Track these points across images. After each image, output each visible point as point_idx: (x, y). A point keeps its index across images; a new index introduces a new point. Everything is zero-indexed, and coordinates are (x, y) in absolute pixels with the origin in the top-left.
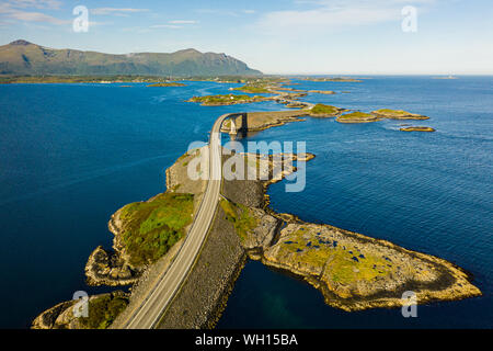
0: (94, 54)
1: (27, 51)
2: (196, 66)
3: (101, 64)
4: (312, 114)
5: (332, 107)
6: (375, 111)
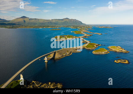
0: (41, 20)
1: (25, 19)
2: (68, 22)
3: (43, 22)
4: (86, 48)
5: (94, 44)
6: (110, 47)
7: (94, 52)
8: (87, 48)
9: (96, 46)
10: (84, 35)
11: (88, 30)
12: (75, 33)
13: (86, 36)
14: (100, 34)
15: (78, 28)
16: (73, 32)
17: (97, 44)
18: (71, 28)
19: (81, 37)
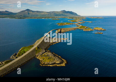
6: (95, 28)
7: (84, 30)
8: (80, 29)
12: (72, 21)
13: (80, 23)
14: (91, 22)
15: (74, 18)
18: (68, 18)
19: (76, 24)
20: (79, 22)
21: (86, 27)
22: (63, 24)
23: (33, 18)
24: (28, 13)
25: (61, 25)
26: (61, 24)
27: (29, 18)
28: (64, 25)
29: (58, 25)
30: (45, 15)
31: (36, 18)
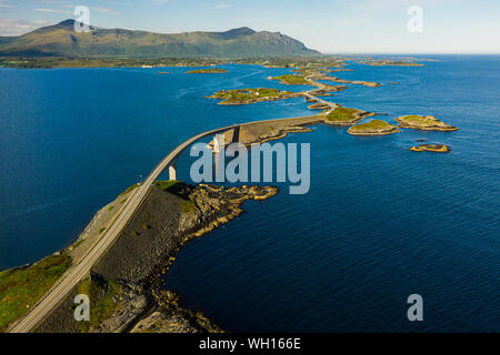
4: (327, 121)
5: (354, 111)
6: (401, 118)
7: (352, 131)
8: (331, 122)
9: (357, 117)
10: (315, 87)
11: (329, 71)
12: (284, 82)
13: (323, 91)
14: (372, 84)
15: (292, 65)
16: (274, 79)
17: (363, 112)
18: (266, 64)
19: (306, 93)
20: (321, 87)
21: (361, 115)
22: (243, 98)
23: (96, 65)
24: (69, 38)
25: (237, 103)
26: (234, 98)
27: (76, 61)
28: (247, 102)
29: (221, 103)
30: (155, 49)
31: (112, 65)
